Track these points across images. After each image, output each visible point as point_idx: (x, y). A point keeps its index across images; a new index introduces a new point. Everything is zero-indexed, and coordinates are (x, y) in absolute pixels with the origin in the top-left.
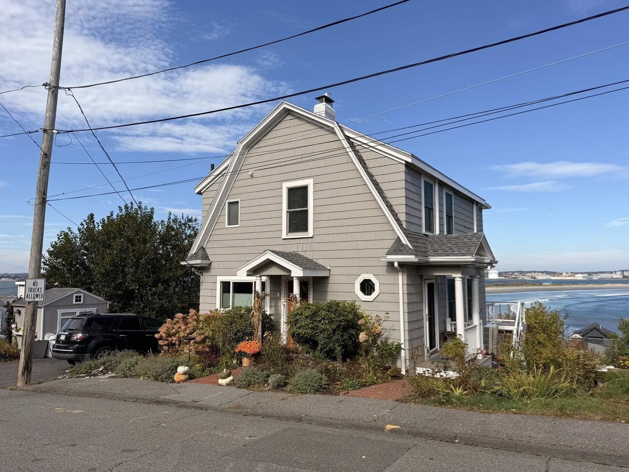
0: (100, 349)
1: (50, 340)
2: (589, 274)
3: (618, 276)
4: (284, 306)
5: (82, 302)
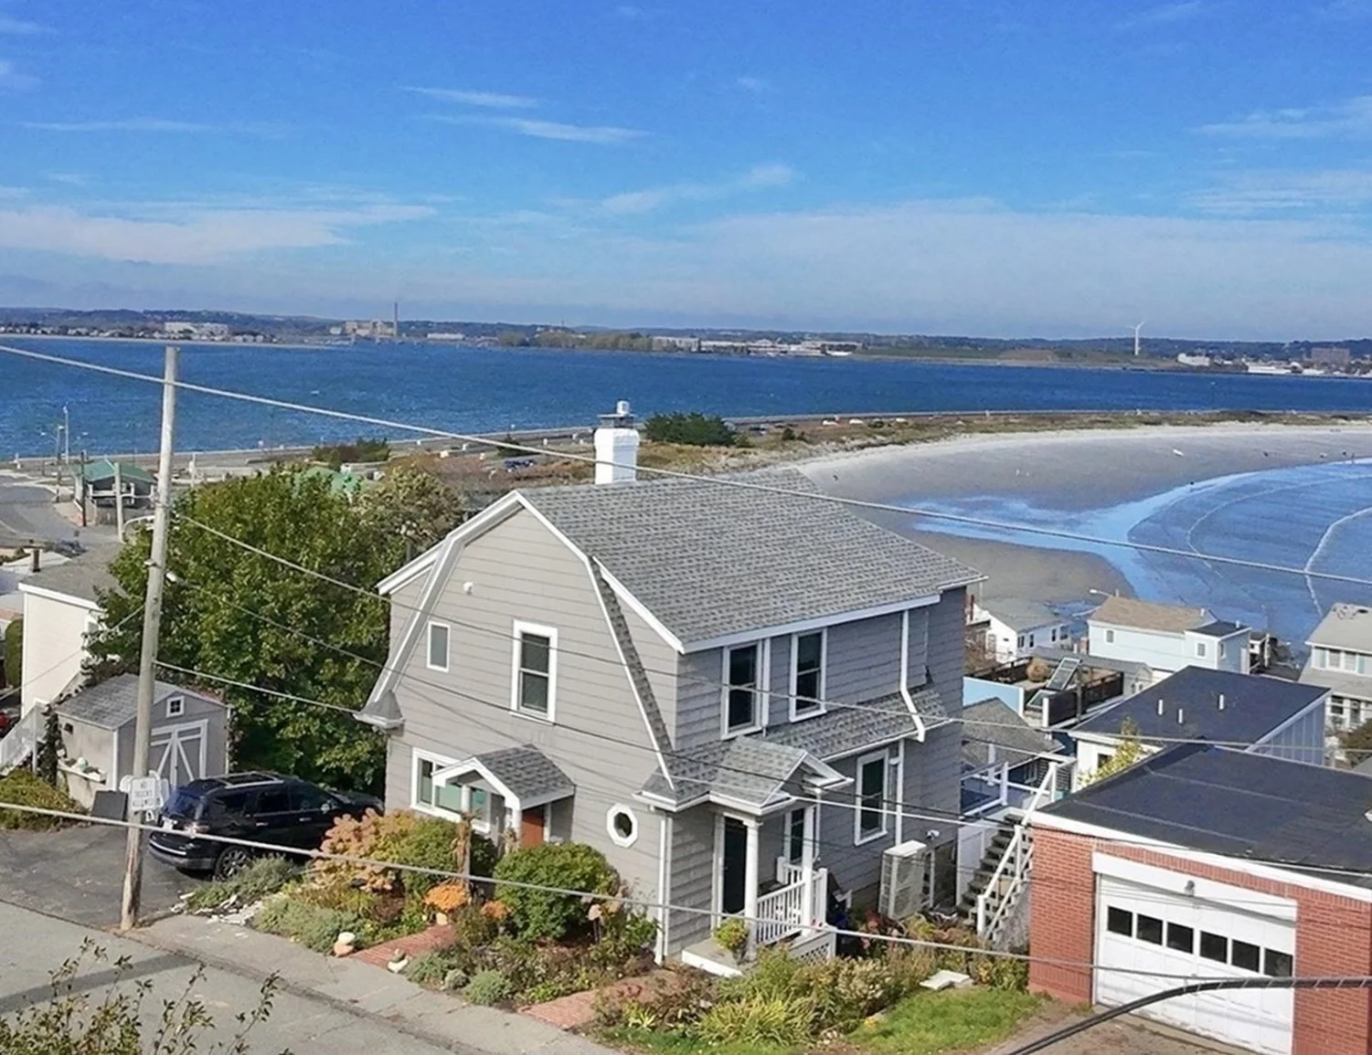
5: (181, 712)
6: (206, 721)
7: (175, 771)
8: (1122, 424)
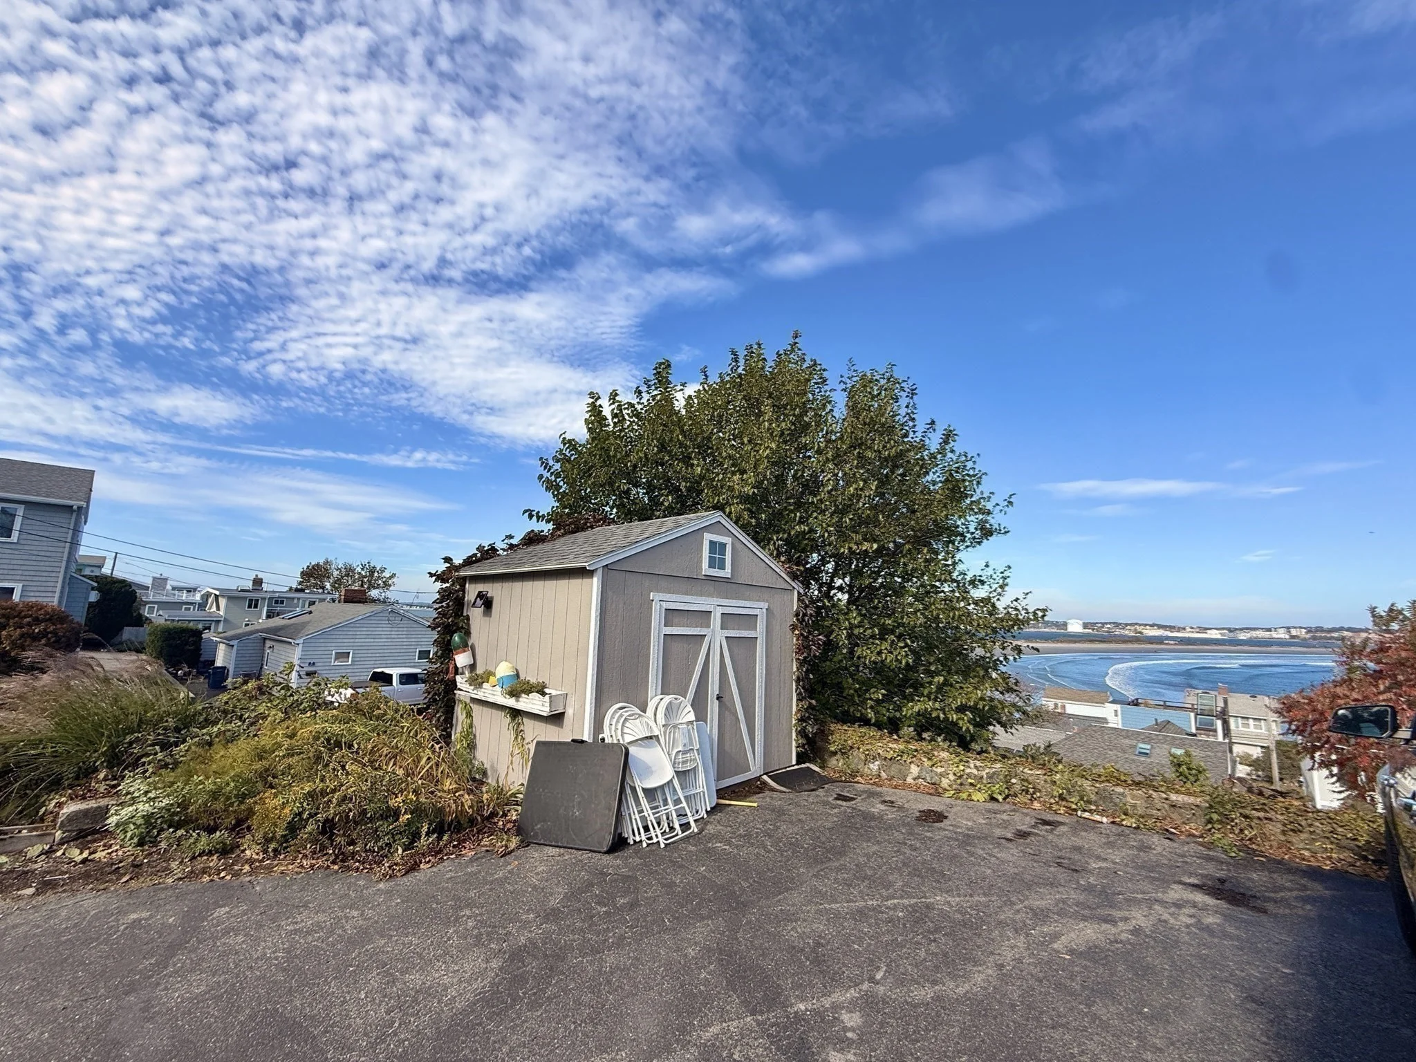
1: (634, 743)
2: (1230, 630)
3: (1282, 635)
5: (727, 572)
6: (766, 605)
7: (716, 702)
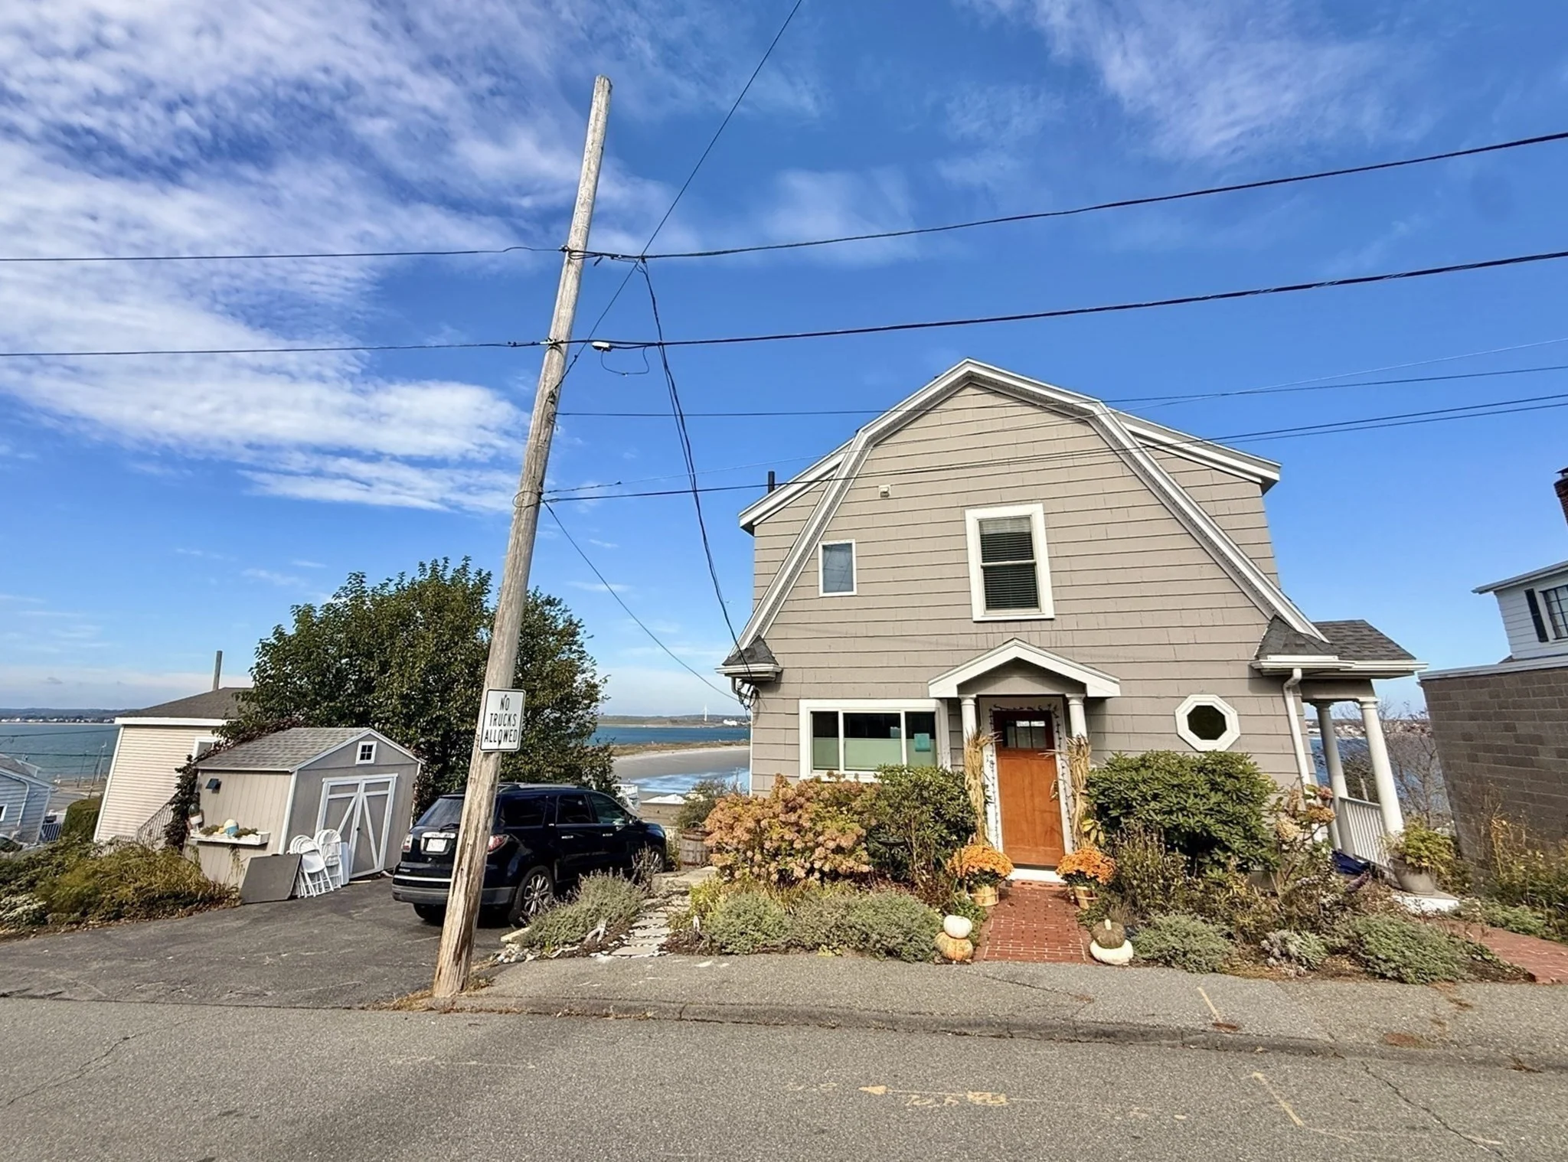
0: (528, 874)
1: (306, 853)
4: (993, 764)
5: (372, 761)
6: (397, 775)
7: (356, 832)
8: (715, 746)
